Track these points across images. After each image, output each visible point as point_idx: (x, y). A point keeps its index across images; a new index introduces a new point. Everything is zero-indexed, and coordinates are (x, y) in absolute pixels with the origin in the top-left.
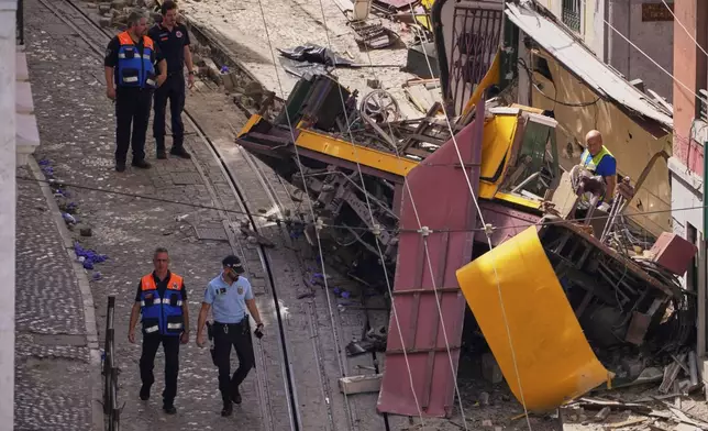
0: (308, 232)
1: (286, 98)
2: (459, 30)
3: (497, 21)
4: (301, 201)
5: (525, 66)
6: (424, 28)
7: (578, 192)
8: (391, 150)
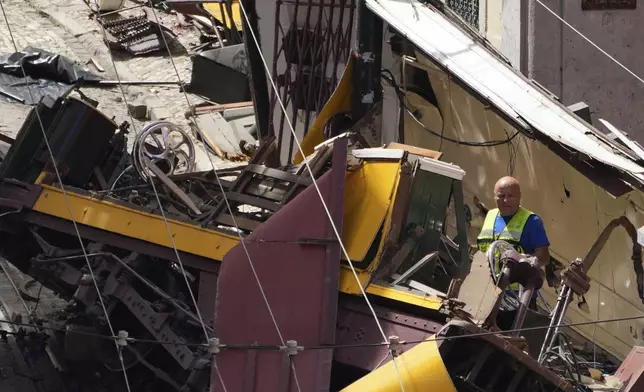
0: (52, 350)
1: (14, 136)
2: (286, 26)
3: (347, 11)
4: (37, 300)
5: (393, 83)
6: (216, 22)
7: (501, 282)
8: (193, 216)
